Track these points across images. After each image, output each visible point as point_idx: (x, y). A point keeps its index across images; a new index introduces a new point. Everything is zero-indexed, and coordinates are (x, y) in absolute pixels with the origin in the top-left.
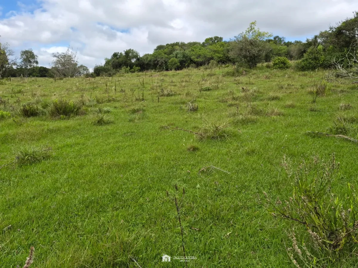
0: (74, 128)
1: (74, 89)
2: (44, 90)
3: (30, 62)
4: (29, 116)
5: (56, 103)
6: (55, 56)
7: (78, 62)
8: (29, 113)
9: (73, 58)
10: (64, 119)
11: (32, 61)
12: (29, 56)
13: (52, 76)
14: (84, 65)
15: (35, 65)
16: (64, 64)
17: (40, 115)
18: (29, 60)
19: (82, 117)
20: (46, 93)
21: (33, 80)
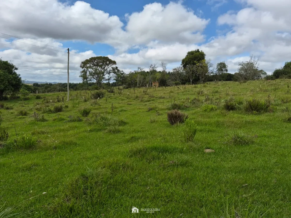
0: (266, 122)
1: (258, 90)
2: (233, 91)
3: (222, 70)
4: (229, 110)
5: (250, 101)
6: (240, 65)
7: (258, 68)
8: (229, 108)
9: (254, 65)
10: (256, 114)
11: (224, 69)
12: (222, 66)
13: (236, 80)
14: (263, 70)
15: (225, 72)
16: (247, 70)
17: (237, 109)
18: (222, 69)
19: (272, 114)
20: (236, 93)
21: (224, 84)
